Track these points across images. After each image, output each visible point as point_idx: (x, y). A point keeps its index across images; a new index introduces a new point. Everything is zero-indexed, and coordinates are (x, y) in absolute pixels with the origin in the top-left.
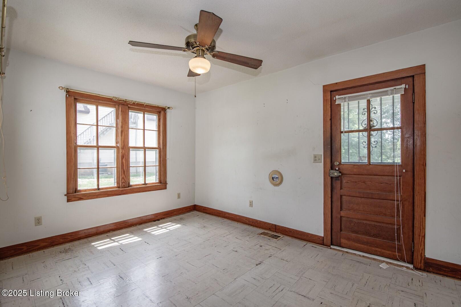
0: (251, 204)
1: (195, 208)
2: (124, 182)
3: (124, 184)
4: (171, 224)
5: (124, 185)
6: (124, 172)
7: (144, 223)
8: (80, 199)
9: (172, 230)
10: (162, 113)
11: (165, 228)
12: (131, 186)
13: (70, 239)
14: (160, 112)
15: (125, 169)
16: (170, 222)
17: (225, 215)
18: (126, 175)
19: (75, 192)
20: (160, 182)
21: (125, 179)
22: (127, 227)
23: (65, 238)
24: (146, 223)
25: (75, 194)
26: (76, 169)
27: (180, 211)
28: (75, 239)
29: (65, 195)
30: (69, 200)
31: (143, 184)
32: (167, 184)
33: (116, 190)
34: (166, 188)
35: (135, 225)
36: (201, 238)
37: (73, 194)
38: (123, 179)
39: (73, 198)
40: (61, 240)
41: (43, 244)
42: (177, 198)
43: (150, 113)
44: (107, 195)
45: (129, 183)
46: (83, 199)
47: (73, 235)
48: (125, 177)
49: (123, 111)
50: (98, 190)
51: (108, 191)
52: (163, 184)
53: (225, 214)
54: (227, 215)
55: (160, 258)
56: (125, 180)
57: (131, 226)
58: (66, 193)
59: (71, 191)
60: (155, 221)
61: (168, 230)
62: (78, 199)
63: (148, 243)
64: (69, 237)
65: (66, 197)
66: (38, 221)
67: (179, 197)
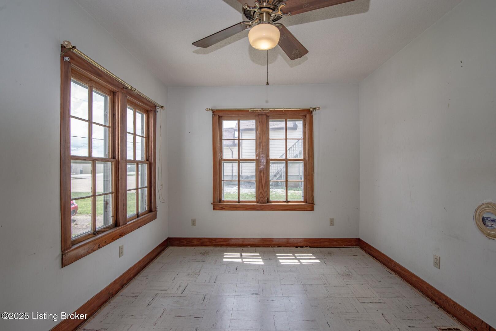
0: (438, 262)
1: (358, 243)
2: (262, 197)
3: (262, 199)
4: (311, 256)
5: (262, 201)
6: (262, 186)
7: (284, 246)
8: (223, 209)
9: (303, 264)
10: (308, 116)
11: (298, 259)
12: (271, 202)
13: (215, 244)
14: (305, 116)
15: (263, 183)
16: (311, 253)
17: (395, 268)
18: (264, 190)
19: (220, 202)
20: (306, 201)
21: (263, 193)
22: (265, 246)
23: (211, 242)
24: (286, 246)
25: (218, 204)
26: (221, 181)
27: (334, 243)
28: (218, 245)
29: (212, 204)
30: (214, 209)
31: (284, 202)
32: (314, 204)
33: (254, 205)
34: (312, 209)
35: (274, 246)
36: (327, 290)
37: (217, 204)
38: (261, 194)
39: (217, 207)
40: (208, 243)
41: (196, 242)
42: (329, 225)
43: (293, 118)
44: (245, 209)
45: (268, 199)
46: (225, 209)
47: (217, 240)
48: (263, 192)
49: (261, 122)
50: (239, 202)
51: (246, 205)
52: (309, 204)
53: (395, 266)
54: (397, 269)
55: (256, 294)
56: (263, 195)
57: (269, 246)
58: (212, 202)
59: (216, 201)
60: (297, 247)
61: (299, 263)
62: (221, 208)
63: (263, 271)
64: (214, 242)
65: (212, 205)
66: (194, 222)
67: (332, 222)
